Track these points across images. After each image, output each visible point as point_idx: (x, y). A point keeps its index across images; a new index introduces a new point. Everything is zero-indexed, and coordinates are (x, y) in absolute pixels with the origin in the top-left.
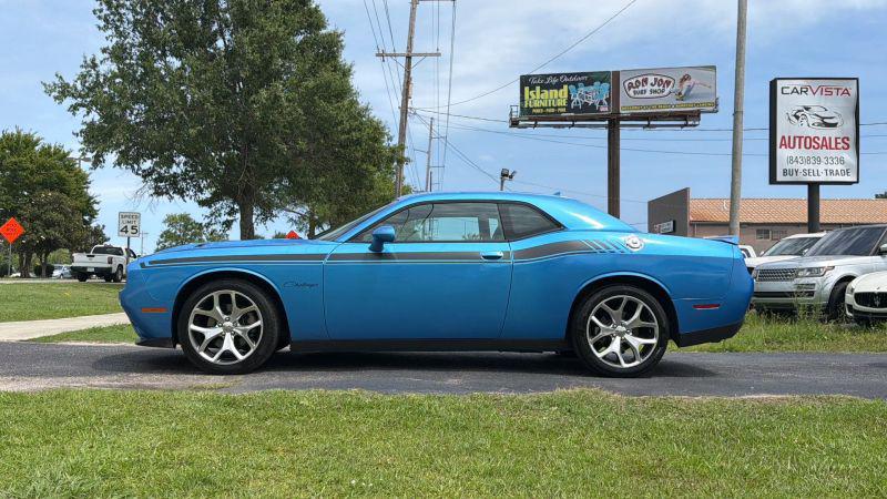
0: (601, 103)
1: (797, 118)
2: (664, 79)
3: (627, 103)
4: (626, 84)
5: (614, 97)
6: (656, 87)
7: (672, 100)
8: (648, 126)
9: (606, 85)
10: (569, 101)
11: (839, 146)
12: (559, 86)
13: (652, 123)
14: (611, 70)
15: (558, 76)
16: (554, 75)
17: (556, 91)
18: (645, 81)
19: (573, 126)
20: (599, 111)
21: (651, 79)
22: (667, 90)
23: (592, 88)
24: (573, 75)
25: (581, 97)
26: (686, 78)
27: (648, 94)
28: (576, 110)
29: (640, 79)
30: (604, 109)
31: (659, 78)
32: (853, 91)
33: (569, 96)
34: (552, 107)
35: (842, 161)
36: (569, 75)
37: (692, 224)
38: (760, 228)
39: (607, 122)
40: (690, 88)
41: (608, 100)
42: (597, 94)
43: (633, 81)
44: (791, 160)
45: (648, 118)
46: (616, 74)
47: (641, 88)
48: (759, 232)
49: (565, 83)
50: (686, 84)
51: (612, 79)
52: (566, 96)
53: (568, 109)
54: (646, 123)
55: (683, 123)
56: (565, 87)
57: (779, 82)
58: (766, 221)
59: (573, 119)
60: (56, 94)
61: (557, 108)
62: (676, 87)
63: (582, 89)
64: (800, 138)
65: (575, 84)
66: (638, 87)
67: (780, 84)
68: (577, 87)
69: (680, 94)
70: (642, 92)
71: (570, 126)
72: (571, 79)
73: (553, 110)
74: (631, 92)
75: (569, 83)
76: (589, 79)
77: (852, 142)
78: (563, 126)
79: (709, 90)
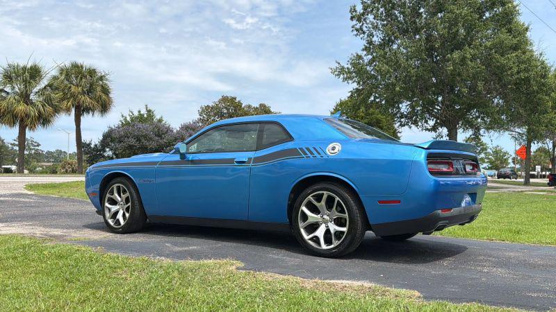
60: (337, 73)
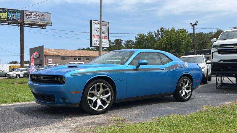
0: (18, 19)
1: (97, 30)
2: (37, 15)
3: (26, 20)
4: (26, 14)
5: (22, 18)
6: (34, 16)
7: (39, 21)
8: (32, 27)
9: (19, 14)
10: (8, 17)
11: (105, 38)
12: (4, 12)
13: (33, 26)
14: (21, 10)
15: (4, 9)
16: (2, 9)
17: (3, 14)
18: (31, 14)
19: (9, 25)
20: (17, 21)
21: (33, 14)
22: (38, 18)
23: (15, 14)
24: (9, 9)
25: (12, 16)
26: (43, 15)
27: (32, 18)
28: (10, 20)
29: (30, 14)
30: (19, 21)
31: (35, 14)
32: (108, 25)
33: (8, 16)
34: (2, 18)
35: (106, 42)
36: (7, 9)
37: (45, 56)
38: (62, 57)
39: (19, 25)
40: (44, 18)
41: (20, 18)
42: (17, 16)
43: (28, 14)
44: (95, 41)
45: (31, 25)
46: (23, 11)
47: (30, 16)
48: (62, 58)
49: (6, 12)
50: (43, 17)
51: (22, 12)
52: (7, 15)
53: (8, 19)
54: (31, 26)
55: (41, 27)
56: (6, 13)
57: (92, 21)
58: (64, 55)
59: (9, 23)
61: (4, 19)
62: (40, 17)
63: (12, 14)
64: (97, 36)
65: (10, 12)
66: (29, 16)
67: (93, 22)
68: (10, 13)
69: (41, 19)
70: (30, 17)
71: (7, 25)
72: (8, 11)
73: (2, 19)
74: (27, 17)
75: (8, 12)
76: (14, 11)
77: (107, 38)
78: (5, 25)
79: (49, 19)
